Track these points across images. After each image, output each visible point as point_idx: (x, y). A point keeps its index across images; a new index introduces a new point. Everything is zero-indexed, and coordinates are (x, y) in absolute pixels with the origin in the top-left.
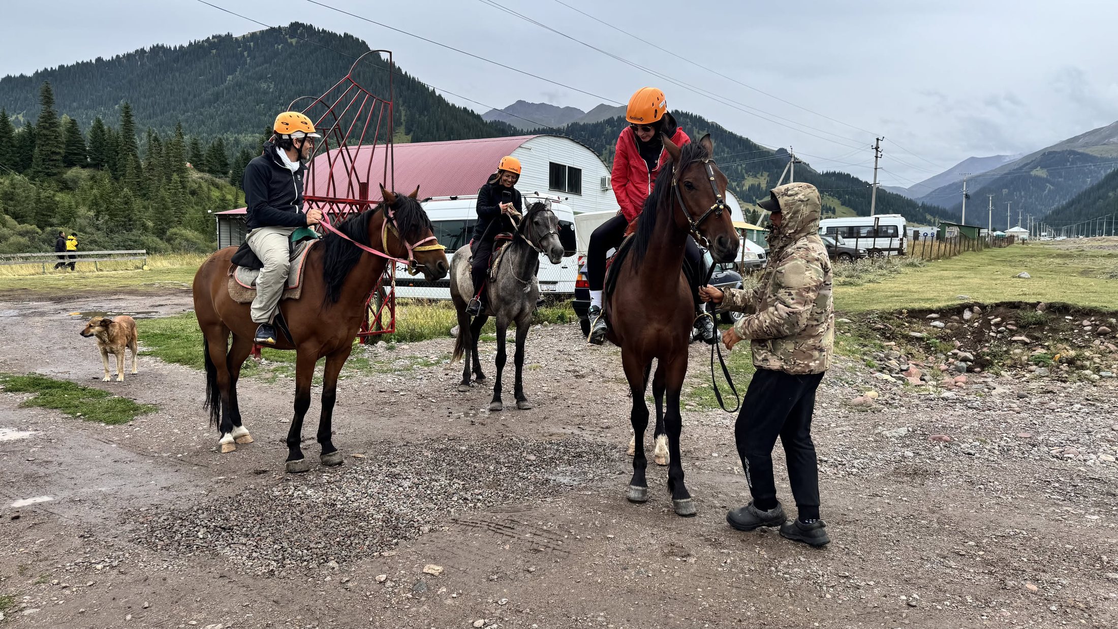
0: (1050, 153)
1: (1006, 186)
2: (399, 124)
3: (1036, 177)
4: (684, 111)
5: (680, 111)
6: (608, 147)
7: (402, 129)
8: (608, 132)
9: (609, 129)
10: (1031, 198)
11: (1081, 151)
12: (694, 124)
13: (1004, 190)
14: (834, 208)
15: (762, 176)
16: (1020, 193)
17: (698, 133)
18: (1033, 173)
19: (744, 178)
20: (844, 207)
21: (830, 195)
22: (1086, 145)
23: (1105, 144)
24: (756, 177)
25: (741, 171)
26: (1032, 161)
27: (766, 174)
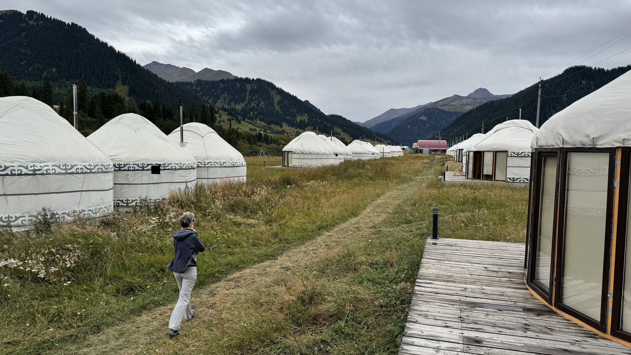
0: (428, 109)
1: (409, 124)
2: (118, 79)
3: (422, 120)
4: (263, 79)
5: (261, 79)
6: (223, 95)
7: (120, 81)
8: (222, 87)
9: (222, 85)
10: (420, 130)
11: (440, 108)
12: (269, 87)
13: (409, 126)
14: (340, 133)
15: (304, 115)
16: (416, 128)
17: (271, 91)
18: (421, 118)
19: (296, 116)
20: (343, 132)
21: (337, 127)
22: (443, 105)
23: (450, 105)
24: (302, 116)
25: (295, 112)
26: (420, 112)
27: (306, 115)
